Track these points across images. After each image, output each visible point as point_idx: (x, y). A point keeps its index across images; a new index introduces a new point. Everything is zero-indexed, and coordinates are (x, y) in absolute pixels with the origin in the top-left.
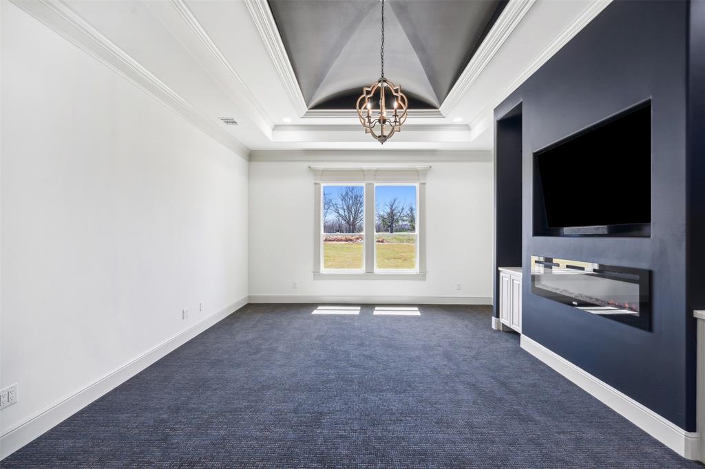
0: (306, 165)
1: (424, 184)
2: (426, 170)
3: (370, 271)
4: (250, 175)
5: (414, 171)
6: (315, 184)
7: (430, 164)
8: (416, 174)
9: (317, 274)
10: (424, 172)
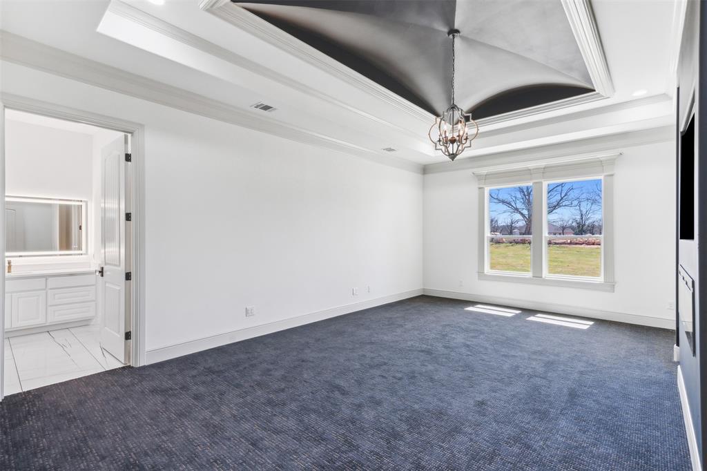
0: (470, 172)
1: (612, 175)
2: (615, 159)
3: (538, 276)
4: (424, 186)
5: (598, 161)
6: (480, 188)
7: (620, 150)
8: (600, 164)
9: (481, 274)
10: (612, 162)
